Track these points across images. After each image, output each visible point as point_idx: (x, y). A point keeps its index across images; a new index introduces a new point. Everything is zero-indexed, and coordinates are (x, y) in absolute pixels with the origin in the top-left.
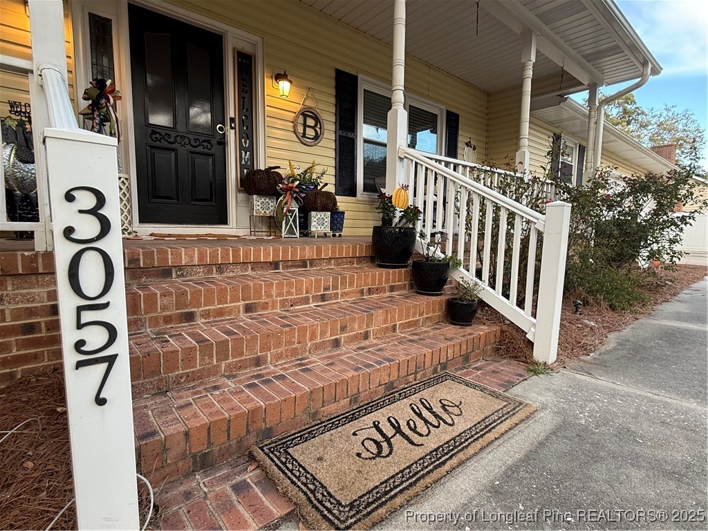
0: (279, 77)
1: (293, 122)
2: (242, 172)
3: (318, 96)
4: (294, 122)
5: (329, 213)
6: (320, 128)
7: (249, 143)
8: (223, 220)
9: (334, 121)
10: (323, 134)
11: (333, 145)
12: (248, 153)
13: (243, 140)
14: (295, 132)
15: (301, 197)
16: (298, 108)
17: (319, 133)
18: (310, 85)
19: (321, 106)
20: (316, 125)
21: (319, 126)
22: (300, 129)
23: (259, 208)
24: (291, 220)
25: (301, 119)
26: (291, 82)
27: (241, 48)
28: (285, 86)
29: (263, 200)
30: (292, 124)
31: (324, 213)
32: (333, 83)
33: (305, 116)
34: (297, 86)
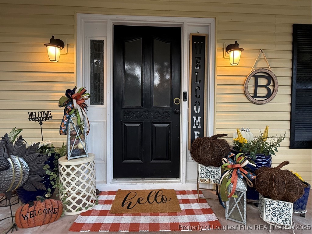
0: (230, 48)
1: (243, 85)
2: (193, 135)
3: (270, 55)
4: (245, 86)
5: (292, 204)
6: (274, 86)
7: (200, 109)
8: (175, 174)
9: (290, 75)
10: (276, 91)
11: (288, 99)
12: (199, 118)
13: (195, 107)
14: (245, 94)
15: (251, 180)
16: (249, 71)
17: (272, 90)
18: (262, 47)
19: (274, 64)
20: (269, 84)
21: (272, 84)
22: (251, 90)
23: (203, 176)
24: (237, 203)
25: (252, 81)
26: (242, 50)
27: (196, 32)
28: (236, 55)
29: (208, 168)
30: (242, 87)
31: (283, 202)
32: (290, 39)
33: (256, 77)
34: (248, 51)
